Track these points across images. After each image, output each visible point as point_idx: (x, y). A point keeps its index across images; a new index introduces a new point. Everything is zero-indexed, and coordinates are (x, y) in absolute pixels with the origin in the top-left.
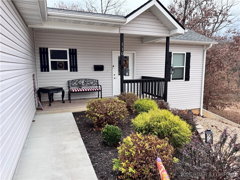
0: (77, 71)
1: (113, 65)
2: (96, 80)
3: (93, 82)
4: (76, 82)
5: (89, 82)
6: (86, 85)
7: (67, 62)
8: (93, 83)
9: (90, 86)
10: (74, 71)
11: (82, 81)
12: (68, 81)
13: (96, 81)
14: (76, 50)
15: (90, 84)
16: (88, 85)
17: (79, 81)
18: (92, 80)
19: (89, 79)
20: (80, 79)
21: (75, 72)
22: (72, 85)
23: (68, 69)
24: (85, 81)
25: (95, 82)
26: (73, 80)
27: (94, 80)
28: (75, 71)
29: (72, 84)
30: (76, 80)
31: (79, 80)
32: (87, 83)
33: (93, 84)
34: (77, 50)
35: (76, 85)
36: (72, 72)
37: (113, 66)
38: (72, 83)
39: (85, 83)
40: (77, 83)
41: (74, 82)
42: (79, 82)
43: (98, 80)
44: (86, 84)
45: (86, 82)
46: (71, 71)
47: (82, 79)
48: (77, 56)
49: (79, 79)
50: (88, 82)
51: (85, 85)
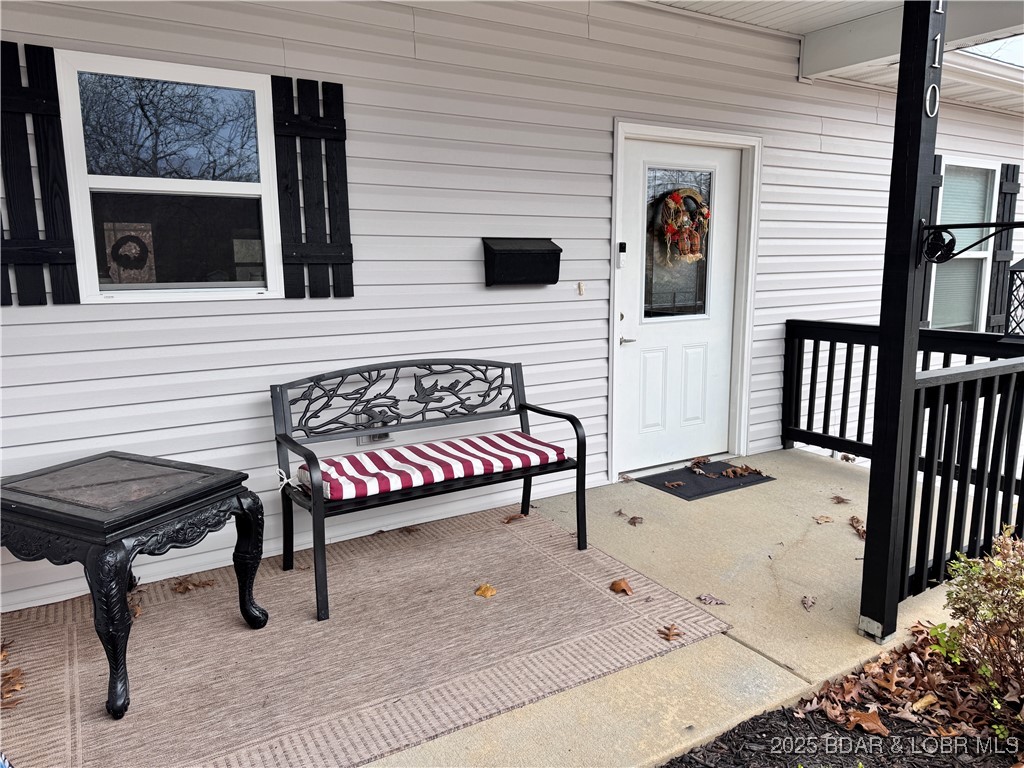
0: (345, 289)
1: (619, 240)
2: (502, 366)
3: (485, 380)
4: (345, 397)
5: (452, 389)
6: (429, 415)
7: (256, 203)
8: (486, 395)
9: (463, 417)
10: (319, 292)
11: (395, 380)
12: (277, 392)
13: (502, 376)
14: (334, 91)
15: (462, 402)
16: (451, 417)
17: (372, 382)
18: (475, 364)
19: (452, 363)
20: (378, 368)
21: (331, 303)
22: (313, 423)
23: (264, 277)
24: (418, 379)
25: (498, 383)
26: (317, 380)
27: (489, 364)
28: (327, 295)
29: (315, 415)
30: (343, 375)
31: (370, 374)
32: (440, 399)
33: (483, 404)
34: (349, 96)
35: (350, 419)
36: (307, 303)
37: (622, 247)
38: (315, 407)
39: (423, 395)
40: (358, 401)
41: (331, 394)
42: (370, 394)
43: (517, 369)
44: (432, 405)
45: (427, 383)
46: (293, 291)
47: (397, 366)
48: (351, 147)
49: (370, 369)
50: (443, 389)
51: (422, 412)
